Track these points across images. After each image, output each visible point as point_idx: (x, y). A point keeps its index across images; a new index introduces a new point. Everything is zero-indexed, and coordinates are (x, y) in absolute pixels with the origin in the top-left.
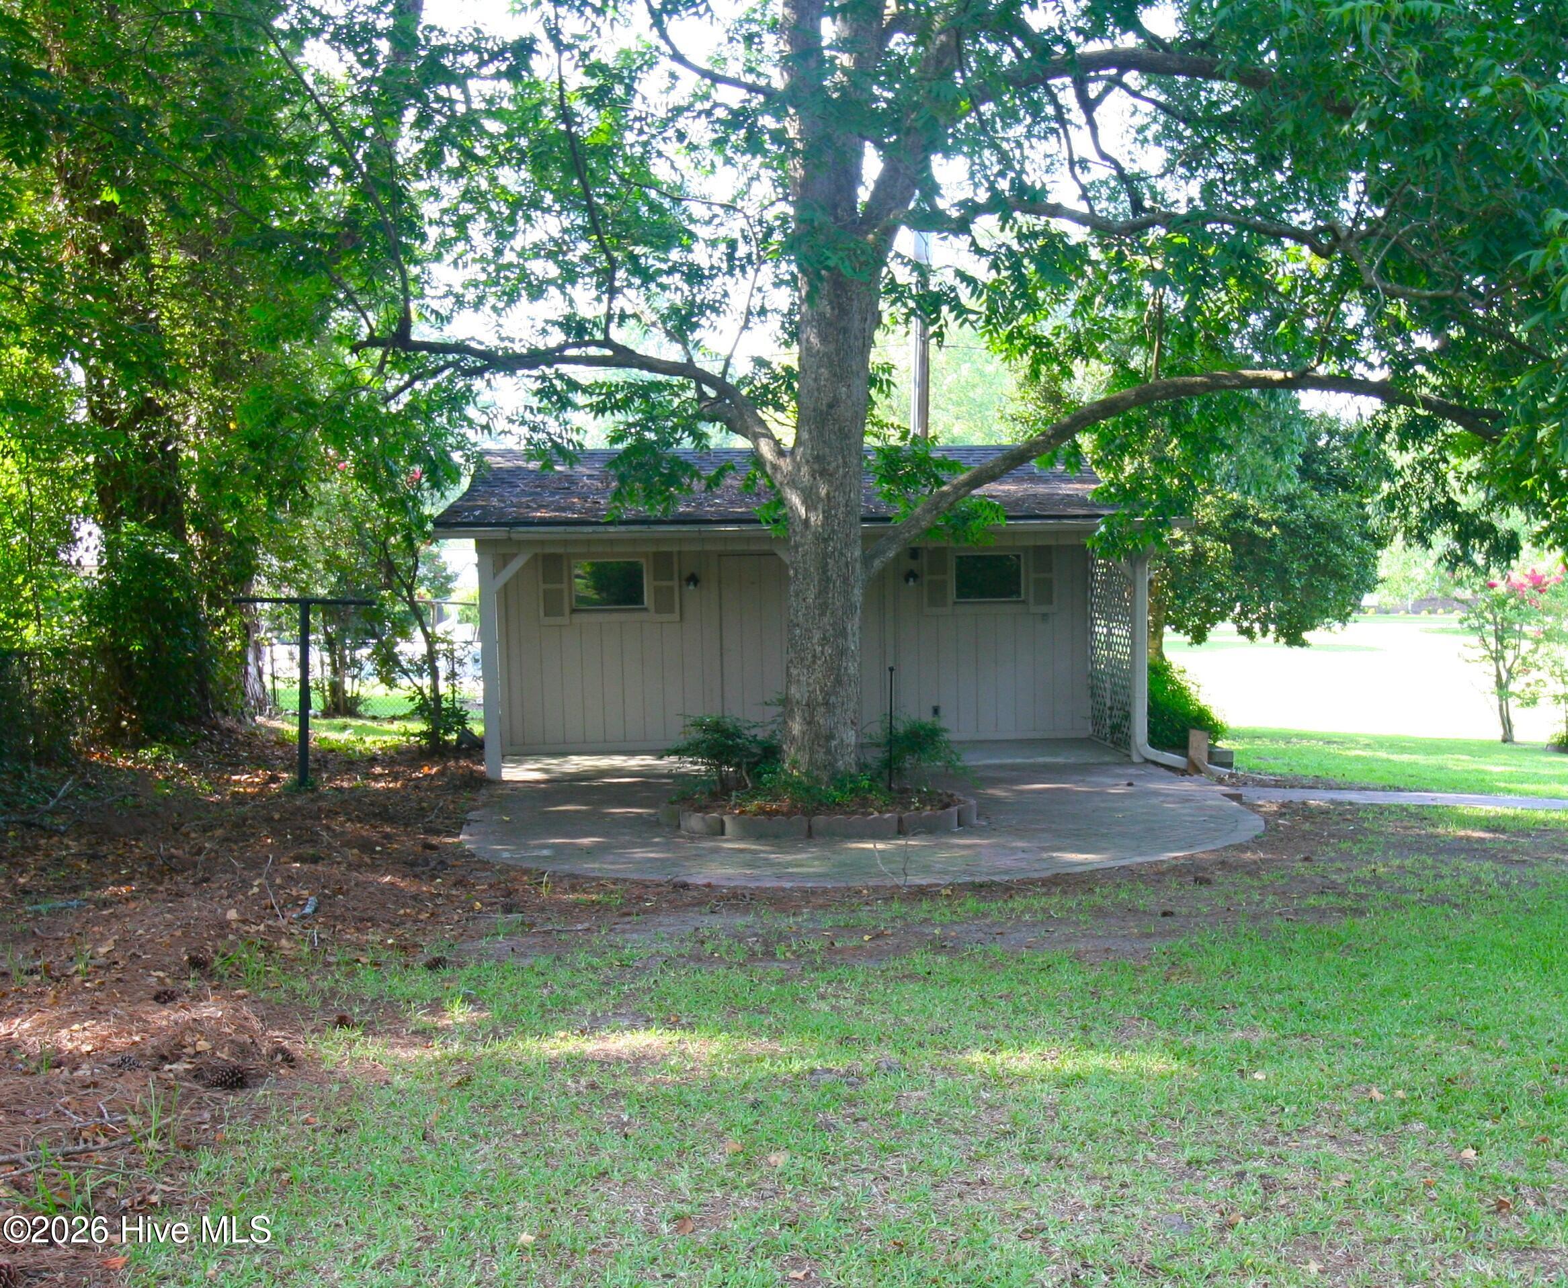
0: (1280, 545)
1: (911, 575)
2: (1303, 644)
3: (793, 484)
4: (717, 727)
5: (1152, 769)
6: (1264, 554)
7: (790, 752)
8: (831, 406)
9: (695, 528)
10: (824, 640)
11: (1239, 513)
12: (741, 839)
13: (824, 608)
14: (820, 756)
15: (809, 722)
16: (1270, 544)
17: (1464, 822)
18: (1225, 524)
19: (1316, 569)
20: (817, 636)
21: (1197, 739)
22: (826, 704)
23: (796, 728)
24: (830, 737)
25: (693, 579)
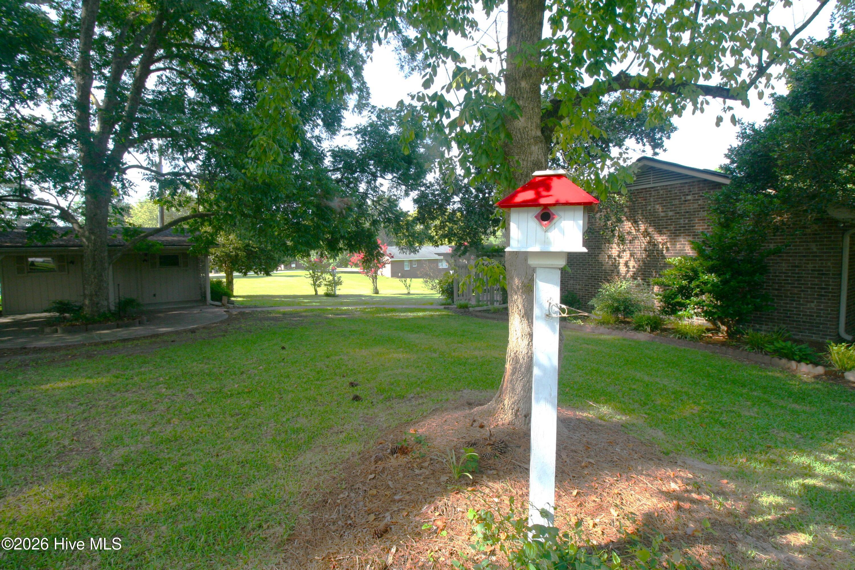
0: (258, 252)
1: (145, 260)
2: (270, 275)
3: (84, 236)
4: (61, 303)
5: (211, 306)
6: (255, 255)
7: (86, 309)
8: (94, 215)
9: (63, 248)
10: (95, 278)
11: (248, 245)
12: (63, 333)
13: (94, 269)
14: (95, 309)
15: (91, 300)
16: (256, 252)
17: (277, 313)
18: (244, 247)
19: (268, 258)
20: (92, 276)
21: (225, 299)
22: (96, 295)
23: (87, 302)
24: (98, 304)
25: (72, 262)
